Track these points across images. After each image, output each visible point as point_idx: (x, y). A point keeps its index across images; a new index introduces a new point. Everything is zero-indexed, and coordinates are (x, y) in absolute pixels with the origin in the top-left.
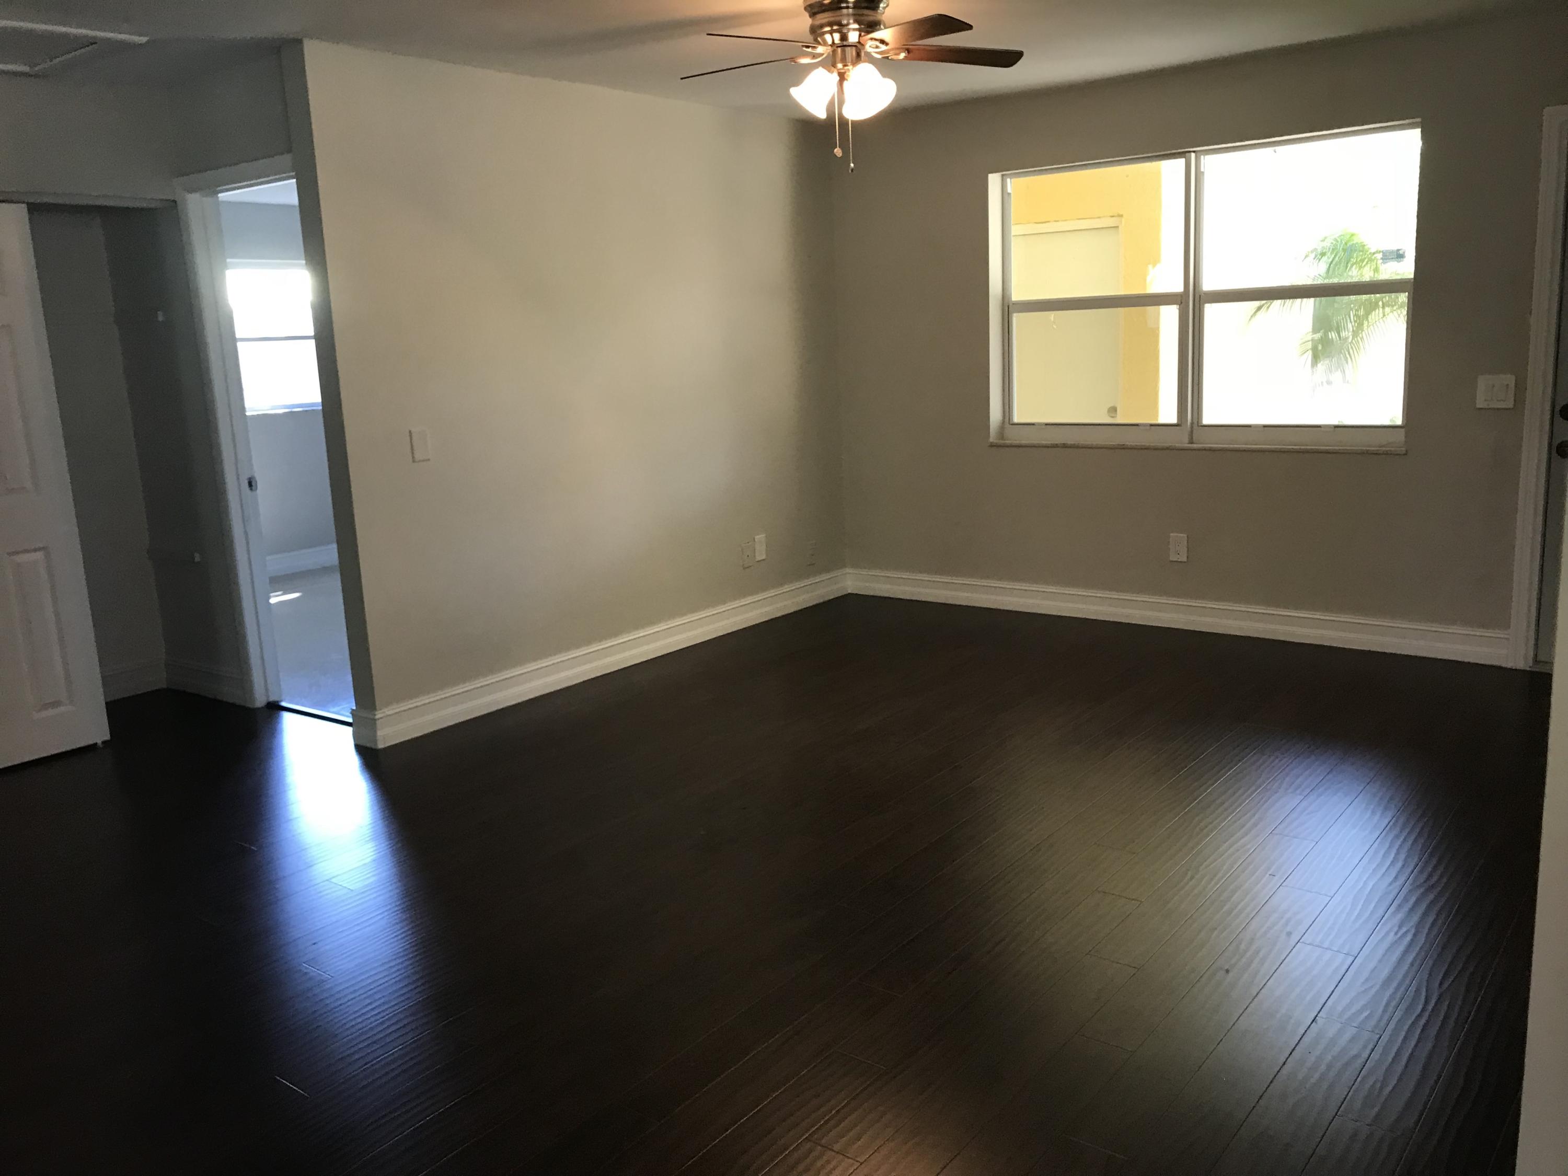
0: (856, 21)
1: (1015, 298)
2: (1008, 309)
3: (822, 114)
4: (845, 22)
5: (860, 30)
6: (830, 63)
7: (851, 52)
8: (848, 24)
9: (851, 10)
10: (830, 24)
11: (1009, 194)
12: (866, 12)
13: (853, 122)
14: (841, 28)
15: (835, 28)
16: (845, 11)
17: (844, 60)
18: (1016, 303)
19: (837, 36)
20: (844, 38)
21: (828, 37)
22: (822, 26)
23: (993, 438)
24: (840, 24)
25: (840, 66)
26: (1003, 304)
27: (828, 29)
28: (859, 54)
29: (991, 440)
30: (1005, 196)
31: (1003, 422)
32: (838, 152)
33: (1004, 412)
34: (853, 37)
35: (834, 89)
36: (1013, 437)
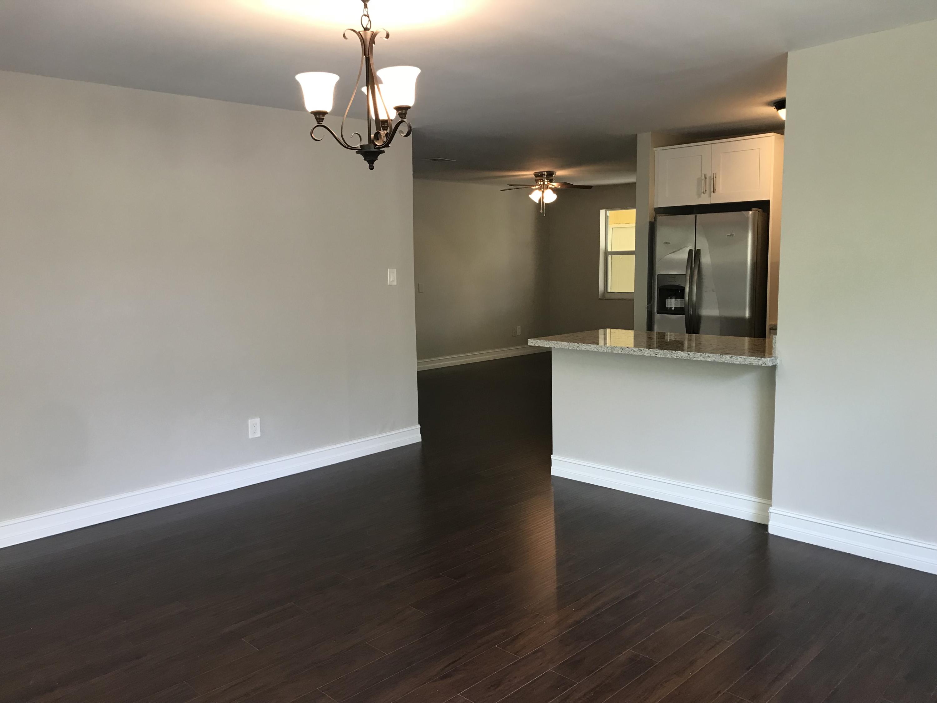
0: (547, 179)
1: (610, 250)
2: (607, 253)
3: (537, 202)
4: (544, 179)
5: (548, 182)
6: (540, 189)
7: (545, 187)
8: (545, 180)
9: (545, 177)
10: (540, 180)
11: (608, 216)
12: (549, 177)
13: (545, 203)
14: (543, 181)
15: (541, 181)
16: (544, 177)
17: (543, 188)
18: (609, 252)
19: (542, 183)
20: (544, 183)
21: (540, 183)
22: (538, 180)
23: (600, 296)
24: (542, 180)
25: (542, 190)
26: (605, 253)
27: (539, 181)
28: (547, 188)
29: (599, 297)
30: (607, 217)
31: (604, 292)
32: (541, 211)
33: (605, 287)
34: (546, 183)
35: (541, 195)
36: (607, 296)
